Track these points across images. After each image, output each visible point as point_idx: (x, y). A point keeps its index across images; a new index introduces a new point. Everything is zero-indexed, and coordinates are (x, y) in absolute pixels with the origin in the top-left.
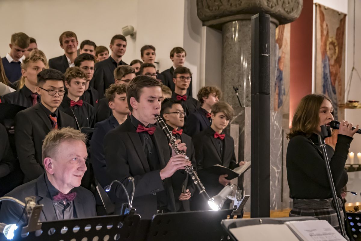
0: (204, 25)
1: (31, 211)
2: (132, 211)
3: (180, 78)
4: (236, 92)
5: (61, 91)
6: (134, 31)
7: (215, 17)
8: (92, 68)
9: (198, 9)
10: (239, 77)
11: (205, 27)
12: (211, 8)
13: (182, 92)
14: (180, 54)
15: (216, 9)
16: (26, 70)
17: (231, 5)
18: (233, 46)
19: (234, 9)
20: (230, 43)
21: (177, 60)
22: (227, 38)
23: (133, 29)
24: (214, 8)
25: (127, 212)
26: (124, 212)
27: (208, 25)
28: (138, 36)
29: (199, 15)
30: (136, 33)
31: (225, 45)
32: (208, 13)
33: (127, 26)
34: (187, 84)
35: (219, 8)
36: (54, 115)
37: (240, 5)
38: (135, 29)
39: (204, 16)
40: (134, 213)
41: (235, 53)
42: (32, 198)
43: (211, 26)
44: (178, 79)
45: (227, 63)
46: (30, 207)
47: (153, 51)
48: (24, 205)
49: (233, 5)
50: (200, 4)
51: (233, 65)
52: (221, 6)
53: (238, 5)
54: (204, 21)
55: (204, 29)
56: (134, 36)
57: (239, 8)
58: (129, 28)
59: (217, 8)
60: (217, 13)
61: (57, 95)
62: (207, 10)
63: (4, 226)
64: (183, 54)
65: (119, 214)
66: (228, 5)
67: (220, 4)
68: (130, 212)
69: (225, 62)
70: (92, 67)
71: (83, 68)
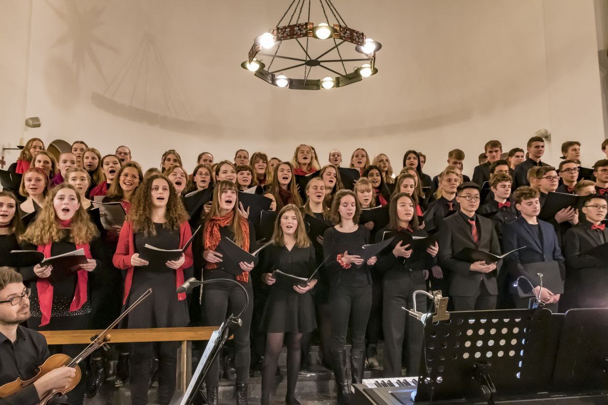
1: (439, 303)
2: (540, 306)
3: (602, 170)
5: (477, 197)
6: (548, 134)
8: (506, 172)
13: (604, 186)
16: (441, 183)
23: (547, 132)
25: (535, 306)
26: (532, 306)
28: (553, 138)
30: (550, 135)
33: (540, 130)
36: (472, 219)
38: (549, 132)
40: (543, 307)
42: (440, 292)
44: (600, 172)
46: (438, 299)
48: (433, 297)
56: (549, 138)
58: (543, 132)
61: (473, 200)
63: (422, 315)
65: (527, 307)
68: (539, 306)
70: (506, 170)
71: (497, 172)
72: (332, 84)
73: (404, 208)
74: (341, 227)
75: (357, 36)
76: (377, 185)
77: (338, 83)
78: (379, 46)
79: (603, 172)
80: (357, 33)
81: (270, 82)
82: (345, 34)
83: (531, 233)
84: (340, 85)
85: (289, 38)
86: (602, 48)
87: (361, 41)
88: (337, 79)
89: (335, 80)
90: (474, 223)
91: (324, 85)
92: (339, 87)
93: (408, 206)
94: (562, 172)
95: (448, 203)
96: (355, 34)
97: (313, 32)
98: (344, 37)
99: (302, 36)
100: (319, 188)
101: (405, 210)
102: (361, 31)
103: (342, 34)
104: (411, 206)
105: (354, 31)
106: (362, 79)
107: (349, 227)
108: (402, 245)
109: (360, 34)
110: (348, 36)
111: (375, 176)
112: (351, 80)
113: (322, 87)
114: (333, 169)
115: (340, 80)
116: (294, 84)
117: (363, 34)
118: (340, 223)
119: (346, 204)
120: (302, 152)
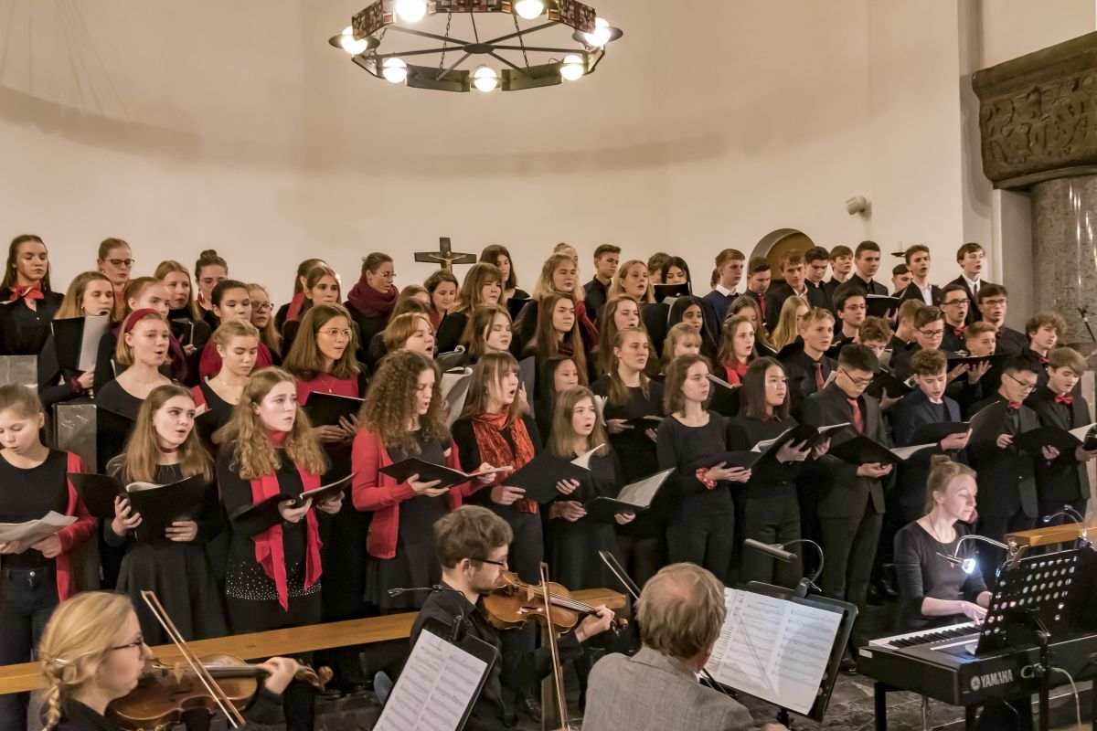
0: (995, 188)
4: (1083, 316)
7: (1018, 174)
8: (862, 307)
9: (984, 164)
10: (1068, 274)
11: (999, 192)
12: (1009, 160)
14: (975, 253)
15: (1020, 162)
17: (1050, 154)
18: (1054, 222)
19: (1055, 160)
20: (1048, 217)
21: (971, 263)
22: (1042, 208)
23: (865, 201)
24: (1015, 161)
27: (1006, 186)
28: (875, 211)
29: (986, 172)
31: (1038, 221)
32: (1006, 168)
33: (855, 198)
34: (1000, 310)
35: (1025, 158)
37: (1067, 153)
38: (868, 201)
39: (996, 173)
41: (1060, 233)
43: (1011, 189)
44: (986, 306)
45: (1044, 251)
47: (925, 254)
49: (1053, 153)
50: (987, 153)
51: (1056, 254)
52: (1029, 156)
53: (1063, 154)
54: (996, 182)
55: (997, 195)
57: (1065, 158)
58: (859, 201)
59: (1023, 160)
60: (1021, 167)
62: (1004, 164)
64: (980, 252)
66: (1043, 153)
67: (1029, 152)
69: (1041, 249)
70: (862, 305)
71: (849, 308)
72: (495, 83)
73: (775, 385)
74: (684, 416)
75: (586, 17)
77: (507, 82)
78: (618, 34)
79: (990, 305)
80: (585, 8)
81: (375, 72)
82: (566, 11)
84: (512, 86)
85: (462, 9)
86: (966, 72)
87: (590, 24)
88: (506, 74)
89: (500, 76)
90: (855, 403)
91: (476, 83)
92: (508, 89)
93: (780, 381)
94: (947, 304)
95: (815, 364)
96: (582, 12)
97: (511, 4)
98: (566, 18)
99: (489, 9)
100: (641, 347)
101: (778, 389)
102: (591, 6)
103: (563, 13)
104: (783, 381)
105: (580, 4)
106: (560, 82)
107: (696, 417)
108: (793, 446)
109: (589, 12)
110: (571, 15)
111: (695, 317)
112: (536, 81)
113: (474, 87)
114: (630, 302)
115: (512, 76)
116: (417, 77)
117: (593, 11)
118: (682, 409)
119: (698, 377)
120: (564, 272)
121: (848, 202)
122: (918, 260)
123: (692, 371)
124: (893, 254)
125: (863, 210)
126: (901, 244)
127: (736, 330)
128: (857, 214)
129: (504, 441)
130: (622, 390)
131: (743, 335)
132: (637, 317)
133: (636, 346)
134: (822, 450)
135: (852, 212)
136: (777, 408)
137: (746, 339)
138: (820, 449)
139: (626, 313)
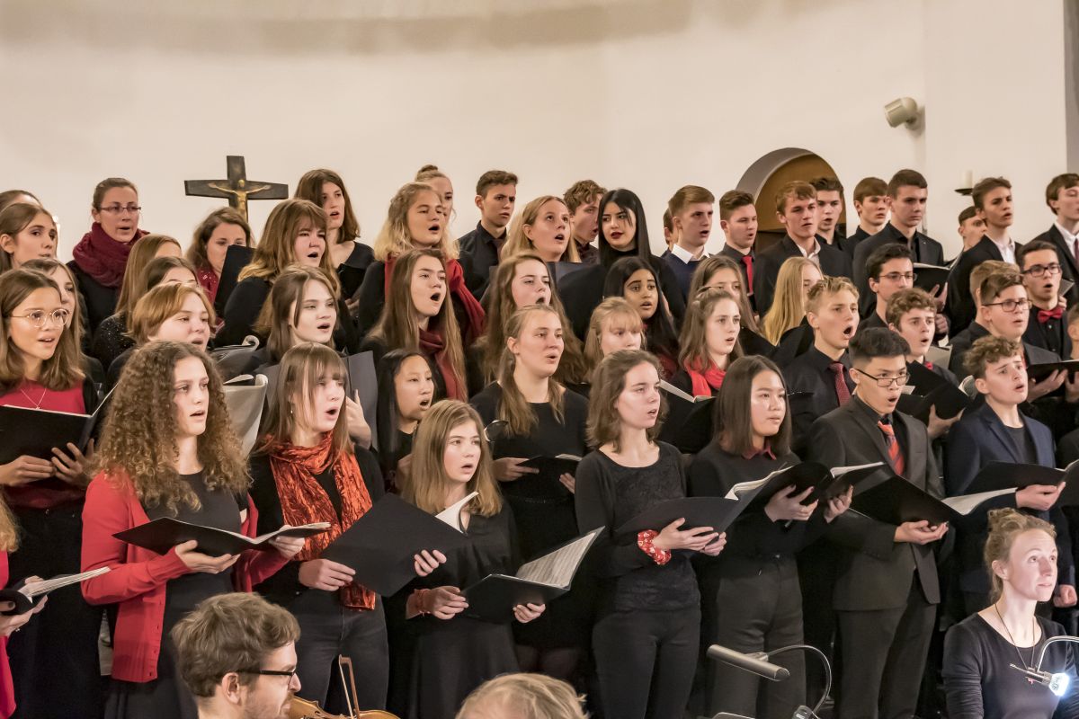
6: (918, 111)
8: (907, 276)
14: (1074, 188)
23: (914, 105)
30: (922, 117)
33: (899, 100)
36: (886, 420)
38: (920, 105)
47: (1006, 192)
56: (917, 123)
58: (905, 104)
70: (908, 272)
71: (888, 276)
73: (767, 403)
74: (618, 450)
76: (650, 313)
83: (1012, 450)
90: (889, 429)
93: (776, 396)
94: (1026, 271)
95: (833, 366)
100: (552, 335)
101: (770, 409)
104: (780, 396)
107: (639, 453)
108: (791, 496)
114: (537, 263)
118: (617, 440)
119: (642, 387)
120: (425, 210)
121: (887, 107)
122: (998, 201)
123: (633, 377)
124: (958, 191)
125: (911, 119)
126: (970, 175)
127: (712, 311)
128: (902, 127)
129: (323, 492)
130: (519, 409)
131: (723, 320)
132: (547, 287)
133: (543, 333)
134: (840, 507)
135: (894, 122)
136: (769, 439)
137: (726, 327)
138: (836, 504)
139: (530, 281)
